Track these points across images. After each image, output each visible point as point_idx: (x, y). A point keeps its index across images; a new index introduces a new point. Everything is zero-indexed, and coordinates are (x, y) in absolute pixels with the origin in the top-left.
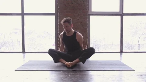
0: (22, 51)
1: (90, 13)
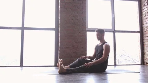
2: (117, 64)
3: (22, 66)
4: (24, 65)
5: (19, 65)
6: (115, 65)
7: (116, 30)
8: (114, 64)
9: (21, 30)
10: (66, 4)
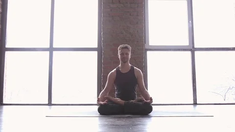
0: (47, 103)
1: (146, 47)
2: (198, 103)
3: (50, 104)
4: (53, 103)
6: (195, 104)
7: (195, 47)
8: (192, 102)
9: (49, 52)
10: (111, 10)
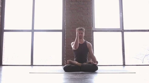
1: (93, 29)
2: (126, 64)
3: (32, 65)
4: (34, 64)
5: (30, 64)
6: (124, 65)
7: (124, 29)
8: (122, 64)
9: (31, 32)
10: (71, 6)
